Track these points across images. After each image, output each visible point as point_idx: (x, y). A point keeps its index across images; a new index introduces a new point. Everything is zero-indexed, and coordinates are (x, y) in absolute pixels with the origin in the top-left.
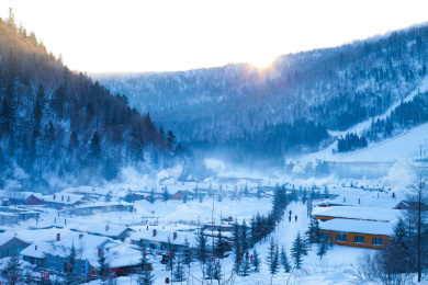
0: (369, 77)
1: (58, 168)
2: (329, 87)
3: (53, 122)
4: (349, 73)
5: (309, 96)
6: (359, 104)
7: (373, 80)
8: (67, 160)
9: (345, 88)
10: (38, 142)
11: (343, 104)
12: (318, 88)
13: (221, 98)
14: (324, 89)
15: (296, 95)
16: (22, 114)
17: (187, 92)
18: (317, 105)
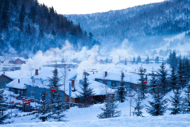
0: (181, 13)
1: (33, 48)
2: (161, 18)
3: (30, 24)
4: (171, 11)
5: (152, 23)
6: (177, 25)
7: (183, 14)
8: (38, 44)
9: (170, 19)
10: (22, 34)
11: (169, 26)
12: (156, 19)
13: (107, 26)
14: (159, 19)
15: (145, 22)
16: (13, 19)
17: (91, 23)
18: (156, 27)
